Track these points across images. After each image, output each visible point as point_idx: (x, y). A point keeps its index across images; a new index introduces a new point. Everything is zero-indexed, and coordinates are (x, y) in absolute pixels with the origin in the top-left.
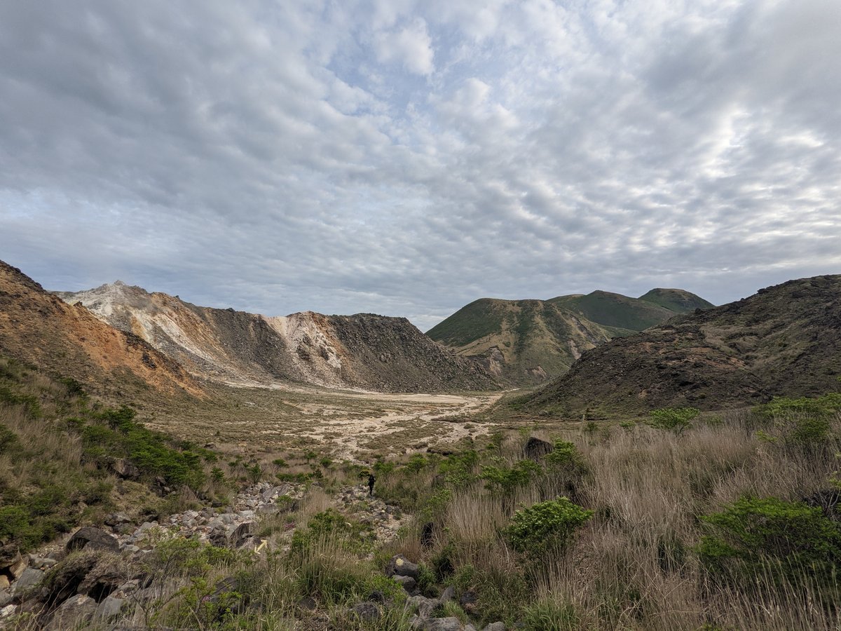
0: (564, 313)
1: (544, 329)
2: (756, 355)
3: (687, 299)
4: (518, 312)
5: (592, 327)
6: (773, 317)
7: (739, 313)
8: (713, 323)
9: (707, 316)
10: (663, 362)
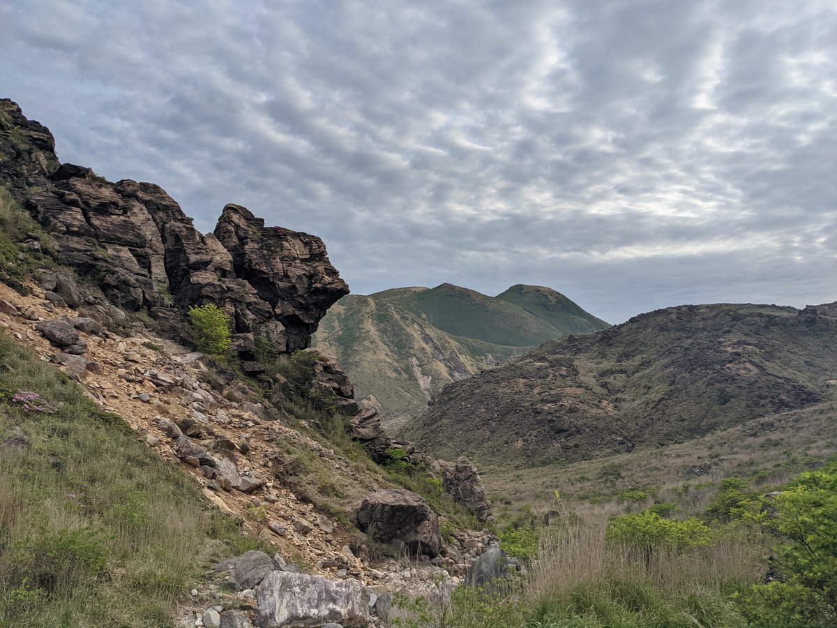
0: (402, 318)
1: (378, 340)
2: (624, 397)
3: (554, 301)
4: (339, 314)
5: (440, 339)
6: (642, 352)
7: (612, 345)
8: (587, 355)
9: (580, 346)
10: (539, 406)
